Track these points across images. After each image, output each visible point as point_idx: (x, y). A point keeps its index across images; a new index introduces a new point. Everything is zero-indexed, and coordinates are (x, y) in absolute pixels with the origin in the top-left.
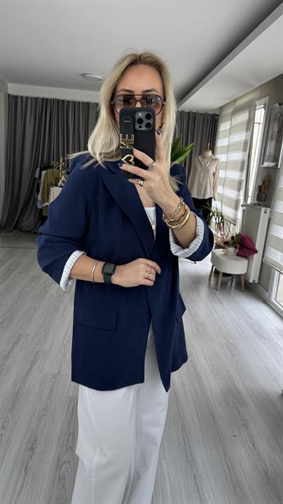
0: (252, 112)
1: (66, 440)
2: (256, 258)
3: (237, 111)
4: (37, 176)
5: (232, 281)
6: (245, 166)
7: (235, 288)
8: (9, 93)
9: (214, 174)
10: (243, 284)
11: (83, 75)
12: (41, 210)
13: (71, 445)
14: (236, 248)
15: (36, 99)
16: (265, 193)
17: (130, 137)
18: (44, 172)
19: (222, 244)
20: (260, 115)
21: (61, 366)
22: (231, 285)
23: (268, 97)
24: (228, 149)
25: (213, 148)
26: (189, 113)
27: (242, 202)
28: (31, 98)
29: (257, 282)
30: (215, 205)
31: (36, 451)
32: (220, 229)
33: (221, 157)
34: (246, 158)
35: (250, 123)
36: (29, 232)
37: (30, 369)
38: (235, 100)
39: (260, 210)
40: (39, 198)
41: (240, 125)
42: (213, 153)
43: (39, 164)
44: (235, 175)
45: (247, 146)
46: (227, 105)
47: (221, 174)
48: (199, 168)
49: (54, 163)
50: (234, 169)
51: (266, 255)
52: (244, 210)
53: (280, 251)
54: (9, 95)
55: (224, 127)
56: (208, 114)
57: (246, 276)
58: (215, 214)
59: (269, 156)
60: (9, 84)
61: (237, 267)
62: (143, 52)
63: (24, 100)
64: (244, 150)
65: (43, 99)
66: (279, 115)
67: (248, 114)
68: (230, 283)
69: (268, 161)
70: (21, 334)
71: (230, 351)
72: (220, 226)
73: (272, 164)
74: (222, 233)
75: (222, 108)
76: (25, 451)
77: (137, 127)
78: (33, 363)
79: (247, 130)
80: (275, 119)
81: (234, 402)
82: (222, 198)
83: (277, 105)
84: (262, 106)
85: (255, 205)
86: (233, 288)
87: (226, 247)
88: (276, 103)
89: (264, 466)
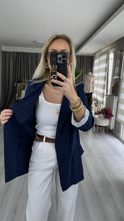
0: (108, 55)
2: (113, 119)
3: (101, 55)
4: (15, 86)
5: (103, 129)
6: (106, 78)
7: (104, 132)
8: (3, 50)
9: (93, 82)
10: (108, 130)
11: (34, 41)
14: (104, 114)
15: (14, 52)
16: (116, 90)
17: (55, 67)
18: (18, 84)
19: (98, 113)
20: (112, 56)
22: (103, 131)
23: (115, 48)
24: (99, 71)
25: (92, 71)
26: (81, 56)
27: (105, 94)
28: (12, 52)
29: (114, 129)
30: (94, 95)
31: (17, 212)
33: (95, 75)
34: (107, 75)
35: (107, 60)
38: (101, 50)
39: (114, 98)
40: (17, 95)
41: (103, 61)
42: (92, 73)
43: (16, 81)
44: (102, 82)
45: (107, 70)
47: (96, 82)
48: (86, 80)
49: (23, 80)
50: (101, 79)
51: (117, 117)
52: (106, 98)
53: (123, 115)
54: (2, 51)
55: (96, 61)
56: (89, 56)
57: (109, 126)
58: (94, 100)
59: (116, 73)
60: (2, 47)
61: (105, 123)
63: (9, 53)
64: (106, 71)
65: (17, 52)
66: (120, 56)
67: (106, 56)
69: (116, 76)
71: (103, 161)
72: (96, 105)
73: (118, 77)
74: (97, 108)
75: (95, 53)
76: (12, 212)
77: (58, 61)
79: (106, 63)
80: (118, 58)
81: (105, 185)
82: (97, 92)
83: (119, 52)
84: (112, 52)
85: (111, 95)
86: (103, 132)
87: (100, 114)
88: (118, 51)
89: (120, 215)
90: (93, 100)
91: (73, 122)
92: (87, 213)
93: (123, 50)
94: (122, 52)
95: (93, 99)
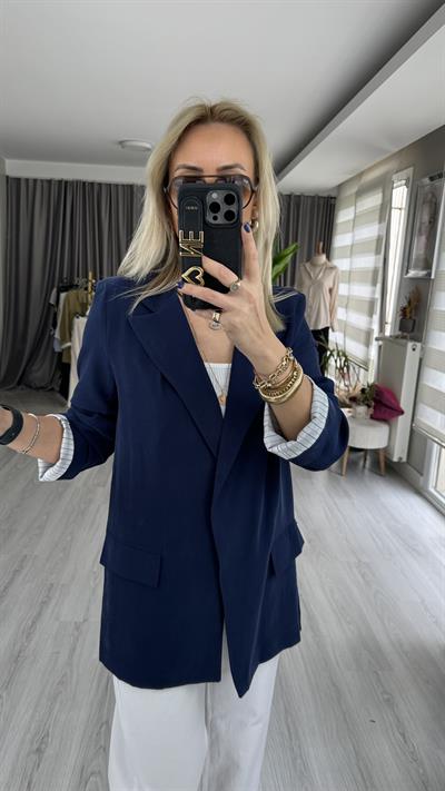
0: (387, 193)
1: (94, 736)
2: (402, 422)
3: (362, 192)
4: (52, 301)
5: (365, 460)
6: (379, 277)
7: (371, 470)
8: (7, 173)
9: (331, 291)
10: (382, 464)
11: (121, 143)
12: (60, 354)
13: (102, 743)
14: (369, 406)
15: (50, 181)
16: (413, 319)
17: (196, 237)
18: (63, 295)
19: (347, 401)
20: (400, 195)
21: (88, 609)
22: (364, 467)
23: (412, 168)
24: (353, 250)
25: (328, 250)
27: (376, 334)
28: (42, 181)
29: (404, 460)
30: (335, 338)
31: (46, 755)
32: (343, 377)
33: (341, 263)
34: (381, 265)
35: (385, 210)
36: (42, 388)
37: (40, 614)
38: (361, 175)
39: (405, 346)
40: (57, 336)
41: (369, 212)
42: (328, 257)
43: (56, 284)
44: (364, 291)
45: (382, 245)
46: (347, 181)
47: (343, 289)
48: (307, 282)
49: (79, 281)
50: (362, 281)
51: (418, 417)
52: (380, 347)
53: (441, 412)
54: (7, 177)
55: (344, 216)
56: (319, 198)
57: (387, 451)
58: (335, 353)
59: (417, 259)
60: (7, 161)
61: (368, 435)
62: (218, 102)
63: (31, 184)
64: (377, 252)
65: (60, 182)
66: (430, 196)
67: (380, 195)
68: (361, 463)
69: (416, 267)
70: (26, 556)
71: (363, 576)
72: (343, 372)
73: (422, 273)
74: (347, 383)
75: (340, 187)
76: (28, 755)
77: (209, 218)
78: (44, 603)
79: (381, 220)
80: (424, 203)
81: (370, 662)
82: (345, 328)
83: (426, 180)
84: (404, 182)
85: (397, 337)
86: (366, 471)
87: (354, 405)
88: (424, 176)
89: (421, 771)
90: (331, 354)
91: (271, 440)
92: (299, 761)
93: (440, 176)
94: (437, 183)
95: (331, 352)
